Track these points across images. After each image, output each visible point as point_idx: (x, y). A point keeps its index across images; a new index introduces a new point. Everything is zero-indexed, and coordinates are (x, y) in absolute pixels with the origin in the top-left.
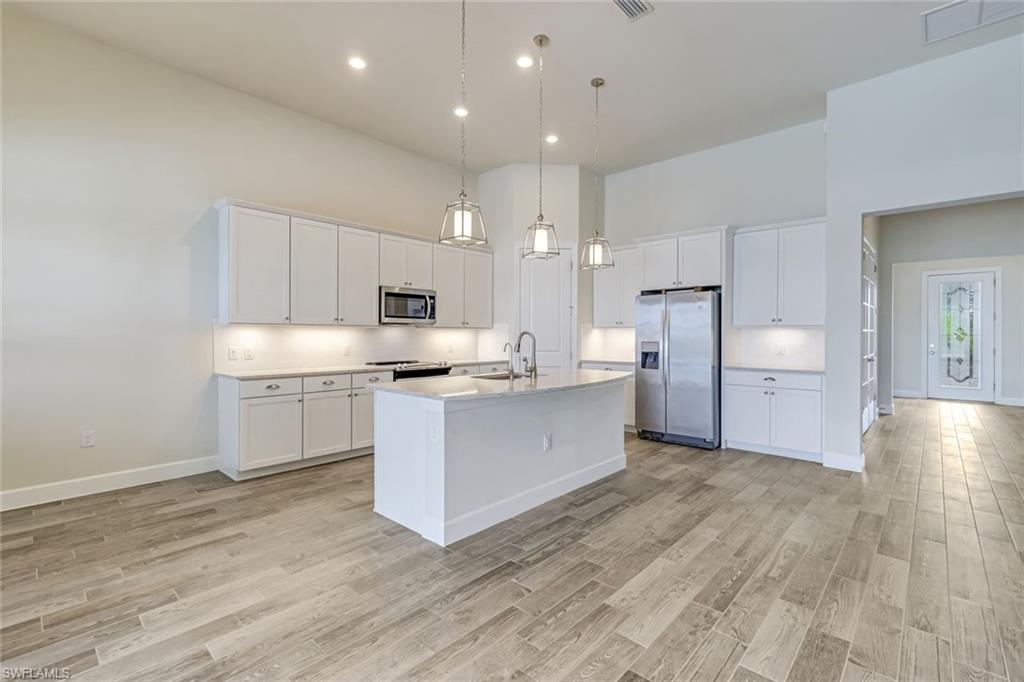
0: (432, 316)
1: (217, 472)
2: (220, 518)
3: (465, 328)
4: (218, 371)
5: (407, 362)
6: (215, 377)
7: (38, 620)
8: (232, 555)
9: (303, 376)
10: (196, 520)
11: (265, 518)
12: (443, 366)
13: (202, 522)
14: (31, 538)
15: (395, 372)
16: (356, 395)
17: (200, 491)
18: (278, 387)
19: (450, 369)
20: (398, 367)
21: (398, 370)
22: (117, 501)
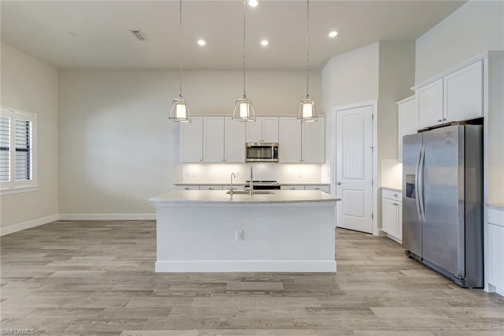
0: (276, 157)
3: (301, 163)
12: (276, 185)
18: (190, 189)
19: (280, 186)
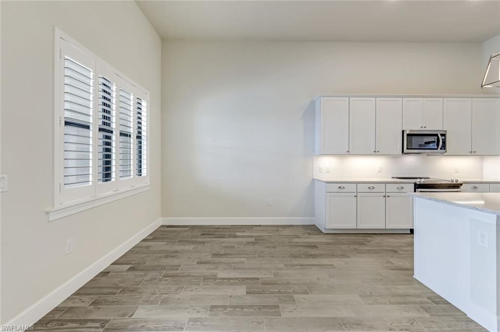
0: (444, 147)
1: (314, 225)
2: (320, 252)
3: (472, 155)
4: (315, 177)
5: (425, 178)
6: (314, 180)
7: (258, 279)
8: (330, 277)
9: (357, 183)
10: (310, 249)
11: (343, 259)
12: (454, 182)
13: (313, 252)
14: (254, 239)
15: (415, 184)
16: (388, 196)
17: (309, 234)
18: (344, 188)
19: (461, 185)
20: (418, 181)
21: (418, 183)
22: (278, 230)
